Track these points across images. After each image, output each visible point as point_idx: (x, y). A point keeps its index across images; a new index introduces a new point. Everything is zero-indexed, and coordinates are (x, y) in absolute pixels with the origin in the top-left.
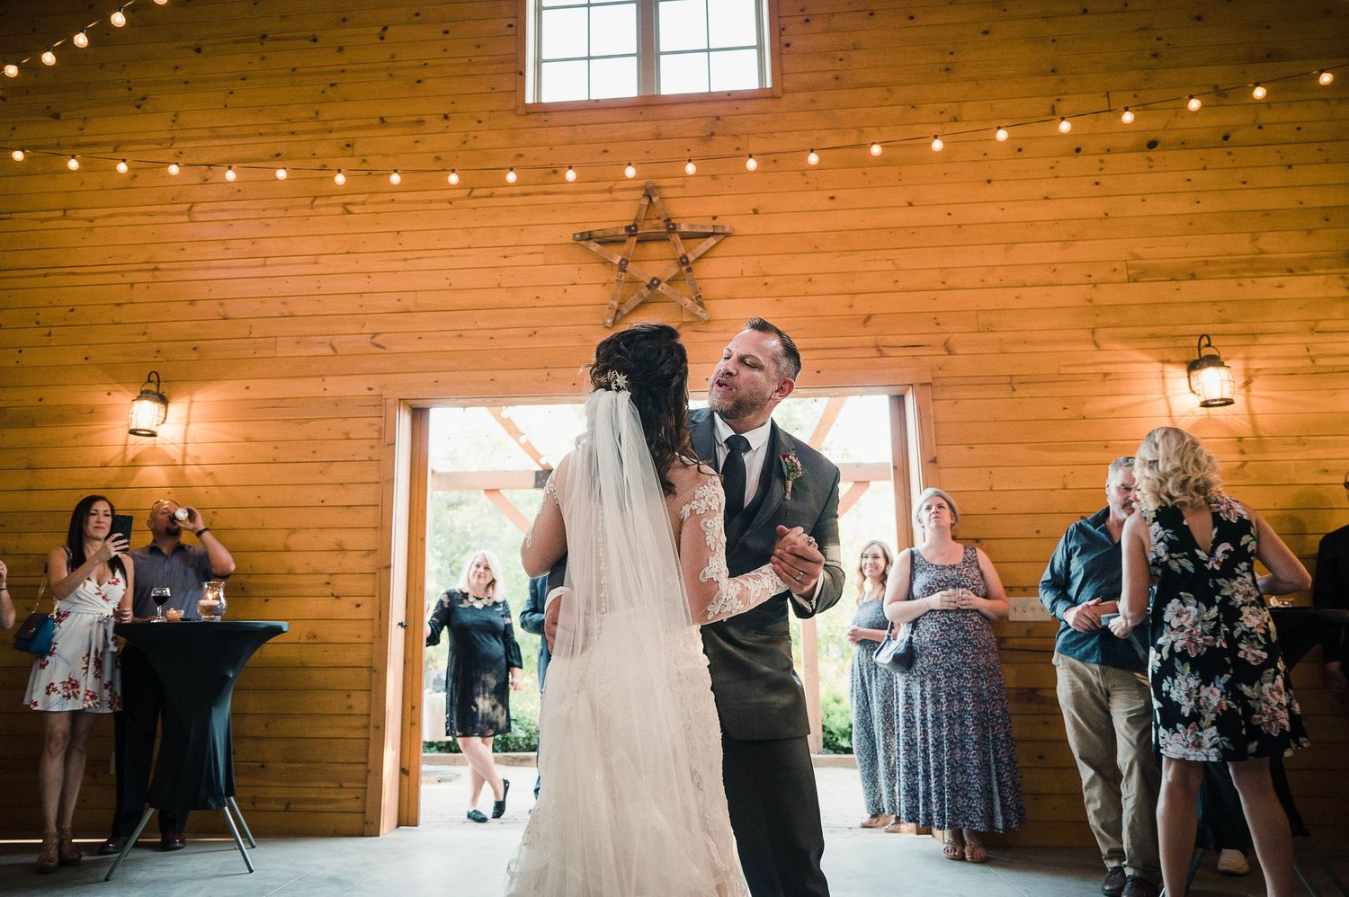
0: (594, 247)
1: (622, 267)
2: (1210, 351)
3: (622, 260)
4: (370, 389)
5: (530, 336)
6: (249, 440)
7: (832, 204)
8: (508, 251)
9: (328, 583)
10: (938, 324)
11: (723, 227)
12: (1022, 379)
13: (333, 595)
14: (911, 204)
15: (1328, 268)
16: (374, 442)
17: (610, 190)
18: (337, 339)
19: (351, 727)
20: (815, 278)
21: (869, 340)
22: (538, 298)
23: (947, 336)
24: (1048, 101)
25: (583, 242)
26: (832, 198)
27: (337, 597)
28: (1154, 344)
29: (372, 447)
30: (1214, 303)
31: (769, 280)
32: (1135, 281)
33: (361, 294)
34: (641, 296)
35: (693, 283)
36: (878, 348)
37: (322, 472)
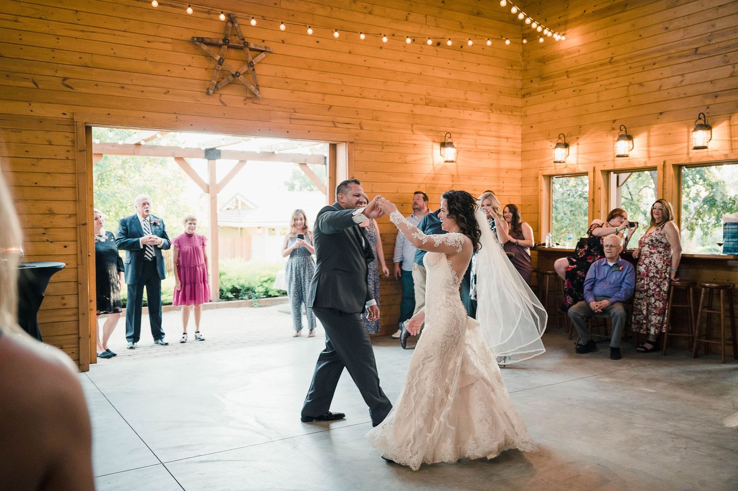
0: (205, 47)
1: (220, 62)
2: (450, 140)
3: (221, 58)
4: (64, 114)
5: (165, 93)
7: (317, 45)
8: (150, 39)
9: (44, 234)
10: (357, 114)
11: (269, 48)
12: (387, 144)
13: (48, 241)
14: (350, 53)
15: (485, 109)
16: (68, 148)
17: (209, 13)
18: (37, 78)
19: (67, 316)
20: (309, 82)
21: (331, 118)
22: (169, 71)
23: (361, 120)
24: (405, 13)
25: (198, 43)
26: (318, 42)
27: (51, 242)
28: (431, 133)
29: (68, 151)
30: (451, 119)
31: (288, 80)
32: (428, 105)
33: (53, 50)
34: (229, 80)
35: (255, 77)
36: (333, 122)
37: (34, 165)
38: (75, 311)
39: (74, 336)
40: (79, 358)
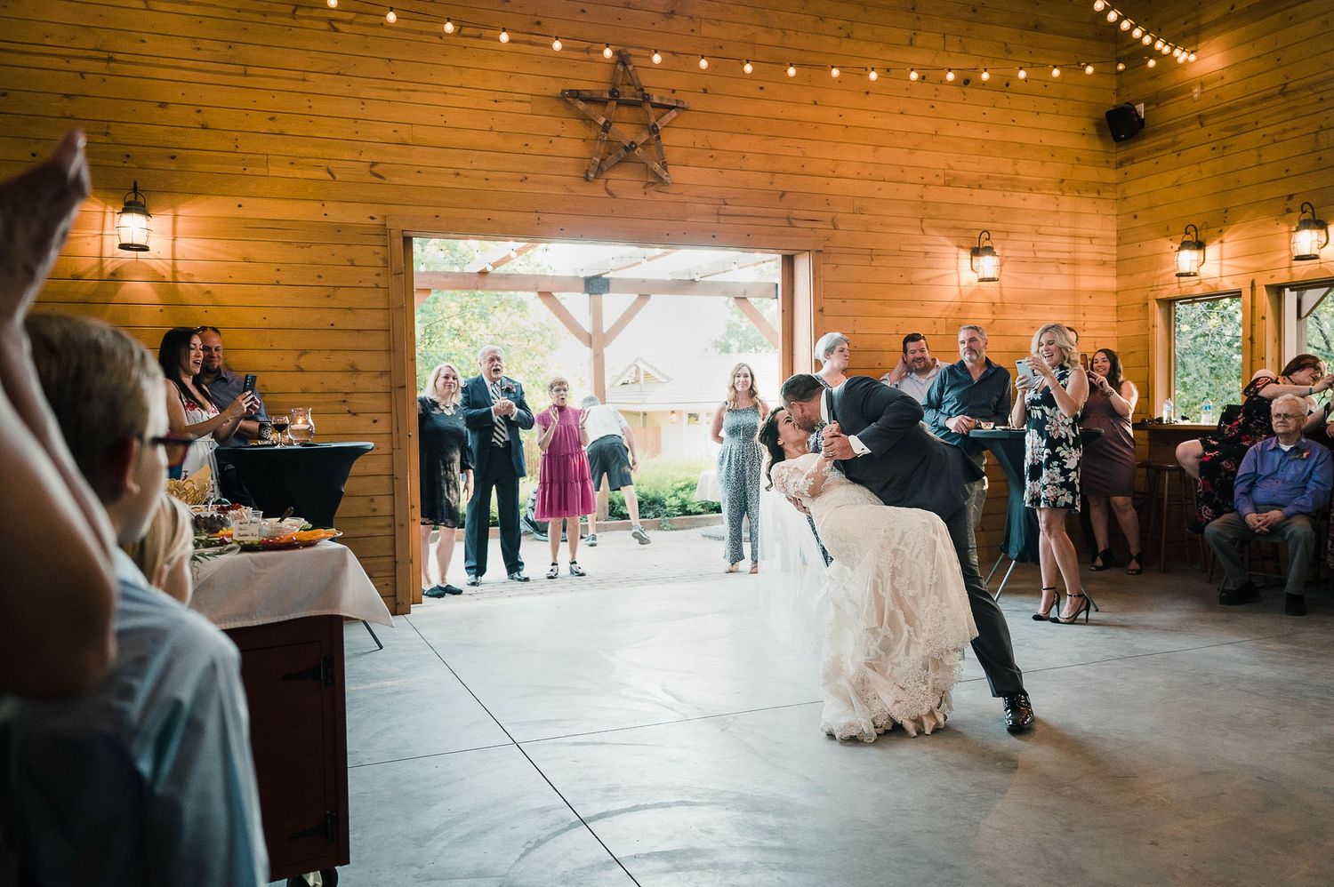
0: (581, 106)
1: (606, 128)
2: (987, 244)
3: (606, 121)
4: (372, 218)
5: (521, 181)
6: (246, 260)
7: (761, 93)
8: (498, 96)
9: (344, 402)
10: (829, 204)
11: (683, 103)
12: (879, 252)
13: (350, 412)
14: (815, 103)
15: (1049, 190)
16: (379, 270)
17: (587, 50)
18: (333, 165)
19: (377, 527)
20: (748, 155)
21: (784, 212)
22: (527, 145)
23: (834, 214)
24: (908, 33)
25: (570, 99)
26: (762, 88)
27: (354, 414)
28: (953, 233)
29: (378, 275)
30: (989, 207)
31: (713, 152)
32: (948, 186)
33: (356, 120)
34: (619, 155)
35: (660, 150)
36: (788, 218)
37: (329, 296)
38: (389, 520)
39: (388, 560)
40: (396, 592)
